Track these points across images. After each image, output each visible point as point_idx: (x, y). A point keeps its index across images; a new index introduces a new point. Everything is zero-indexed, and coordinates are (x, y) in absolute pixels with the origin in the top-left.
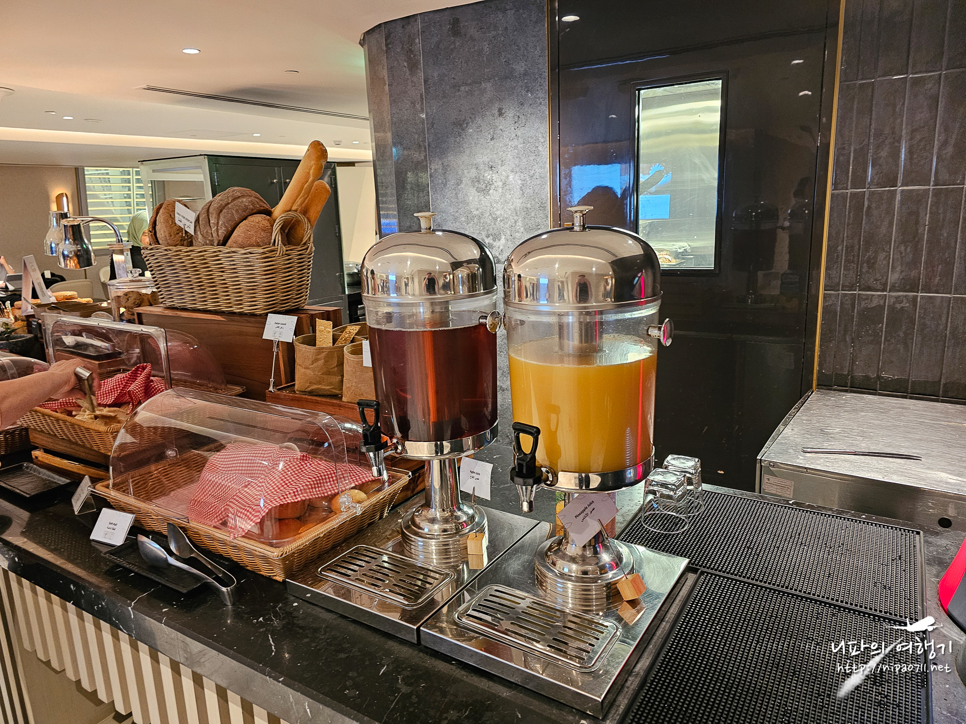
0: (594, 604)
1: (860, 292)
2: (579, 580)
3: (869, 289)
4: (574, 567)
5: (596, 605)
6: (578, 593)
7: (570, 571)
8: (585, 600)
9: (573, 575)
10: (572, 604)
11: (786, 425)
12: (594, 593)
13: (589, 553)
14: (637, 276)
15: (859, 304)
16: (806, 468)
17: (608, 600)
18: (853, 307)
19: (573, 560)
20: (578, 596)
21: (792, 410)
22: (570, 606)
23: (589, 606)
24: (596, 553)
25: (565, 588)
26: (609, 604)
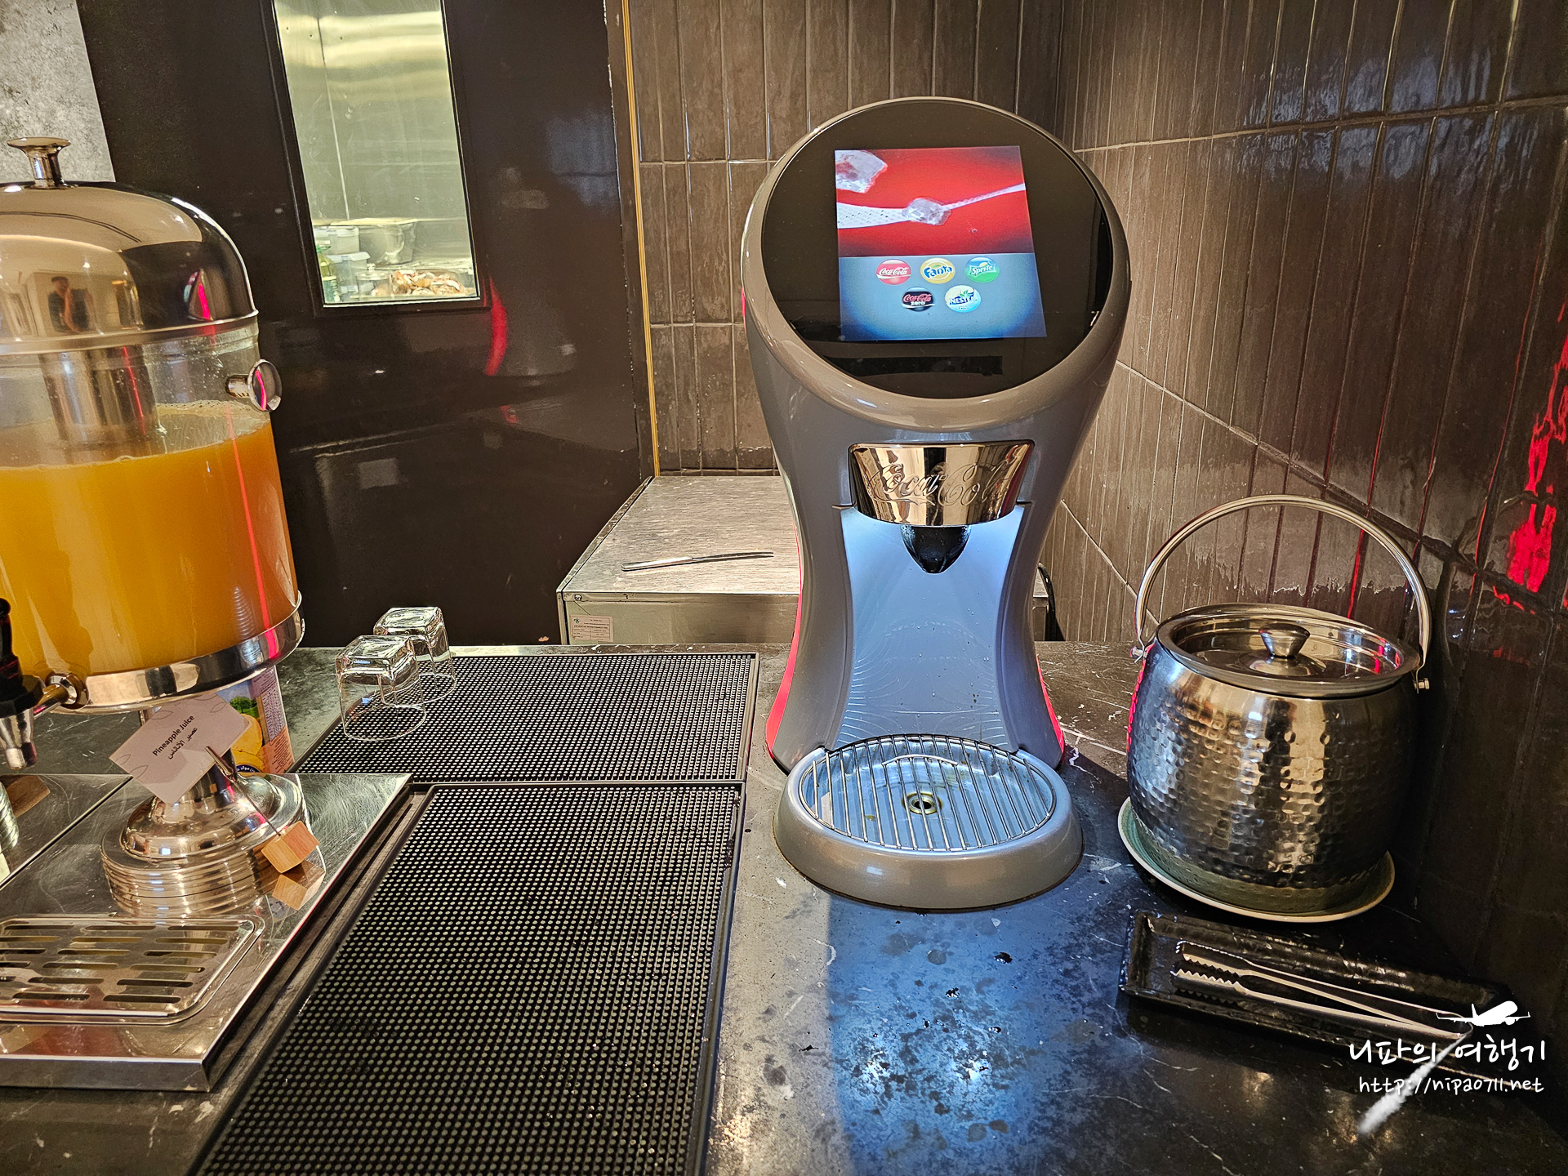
0: (233, 891)
1: (698, 324)
2: (195, 859)
3: (708, 320)
4: (182, 841)
5: (237, 893)
6: (195, 883)
7: (175, 850)
8: (215, 888)
9: (182, 855)
10: (190, 906)
11: (605, 535)
12: (229, 873)
13: (208, 809)
14: (186, 283)
15: (699, 343)
16: (625, 594)
17: (257, 877)
18: (692, 348)
19: (180, 829)
20: (197, 890)
21: (619, 511)
22: (188, 911)
23: (225, 898)
24: (221, 802)
25: (169, 884)
26: (259, 884)
